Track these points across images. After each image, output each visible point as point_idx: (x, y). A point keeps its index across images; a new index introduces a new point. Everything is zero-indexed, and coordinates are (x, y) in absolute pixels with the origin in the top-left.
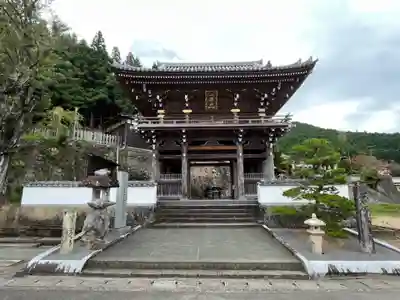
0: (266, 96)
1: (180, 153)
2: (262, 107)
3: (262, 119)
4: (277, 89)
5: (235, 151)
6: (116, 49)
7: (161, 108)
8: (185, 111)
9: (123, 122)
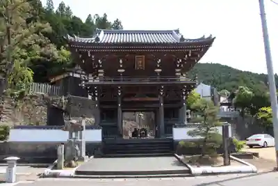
0: (180, 60)
2: (178, 68)
4: (188, 56)
5: (158, 102)
9: (66, 75)
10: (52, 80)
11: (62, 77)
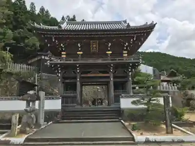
0: (127, 44)
1: (75, 78)
2: (125, 50)
3: (125, 58)
4: (133, 40)
5: (109, 77)
6: (32, 4)
7: (64, 51)
8: (78, 53)
9: (39, 58)
10: (29, 62)
11: (36, 59)
